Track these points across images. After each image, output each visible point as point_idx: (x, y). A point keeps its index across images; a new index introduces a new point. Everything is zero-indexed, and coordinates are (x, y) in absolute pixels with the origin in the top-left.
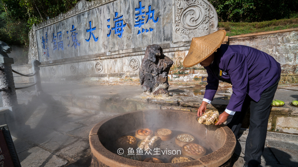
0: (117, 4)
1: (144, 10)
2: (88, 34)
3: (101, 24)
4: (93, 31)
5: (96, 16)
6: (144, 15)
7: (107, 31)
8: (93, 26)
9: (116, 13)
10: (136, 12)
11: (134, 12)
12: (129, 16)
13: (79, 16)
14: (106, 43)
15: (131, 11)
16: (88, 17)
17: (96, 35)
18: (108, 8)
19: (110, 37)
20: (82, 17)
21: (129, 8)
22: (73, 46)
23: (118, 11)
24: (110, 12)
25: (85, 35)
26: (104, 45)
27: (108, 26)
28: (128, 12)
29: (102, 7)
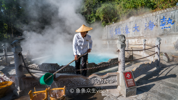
0: (151, 18)
1: (166, 20)
2: (134, 29)
3: (142, 25)
4: (137, 28)
5: (139, 22)
6: (166, 22)
7: (145, 28)
8: (138, 26)
9: (150, 21)
10: (161, 21)
12: (157, 22)
13: (130, 22)
14: (144, 32)
15: (159, 20)
16: (135, 23)
17: (138, 29)
18: (146, 19)
19: (146, 30)
20: (132, 23)
21: (158, 19)
22: (126, 33)
23: (152, 20)
24: (147, 21)
25: (133, 29)
26: (142, 33)
27: (146, 26)
28: (157, 21)
29: (143, 19)
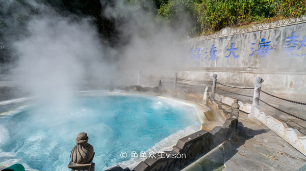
0: (265, 32)
1: (297, 39)
2: (229, 52)
3: (245, 46)
4: (234, 51)
5: (239, 40)
6: (297, 43)
7: (250, 52)
8: (236, 47)
9: (263, 40)
10: (287, 40)
11: (284, 40)
12: (278, 43)
13: (221, 39)
14: (247, 61)
15: (281, 39)
16: (231, 40)
17: (236, 54)
18: (255, 35)
19: (253, 57)
20: (224, 40)
21: (279, 37)
22: (211, 60)
23: (266, 38)
24: (256, 38)
25: (225, 52)
26: (244, 62)
27: (252, 48)
28: (277, 39)
29: (249, 34)
